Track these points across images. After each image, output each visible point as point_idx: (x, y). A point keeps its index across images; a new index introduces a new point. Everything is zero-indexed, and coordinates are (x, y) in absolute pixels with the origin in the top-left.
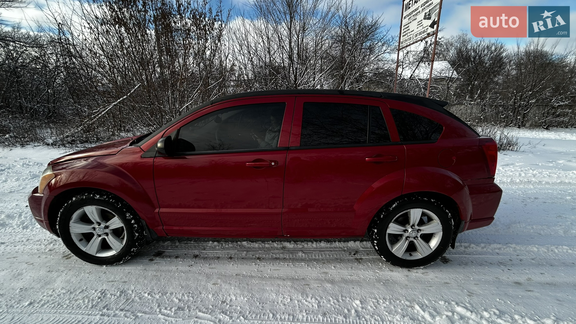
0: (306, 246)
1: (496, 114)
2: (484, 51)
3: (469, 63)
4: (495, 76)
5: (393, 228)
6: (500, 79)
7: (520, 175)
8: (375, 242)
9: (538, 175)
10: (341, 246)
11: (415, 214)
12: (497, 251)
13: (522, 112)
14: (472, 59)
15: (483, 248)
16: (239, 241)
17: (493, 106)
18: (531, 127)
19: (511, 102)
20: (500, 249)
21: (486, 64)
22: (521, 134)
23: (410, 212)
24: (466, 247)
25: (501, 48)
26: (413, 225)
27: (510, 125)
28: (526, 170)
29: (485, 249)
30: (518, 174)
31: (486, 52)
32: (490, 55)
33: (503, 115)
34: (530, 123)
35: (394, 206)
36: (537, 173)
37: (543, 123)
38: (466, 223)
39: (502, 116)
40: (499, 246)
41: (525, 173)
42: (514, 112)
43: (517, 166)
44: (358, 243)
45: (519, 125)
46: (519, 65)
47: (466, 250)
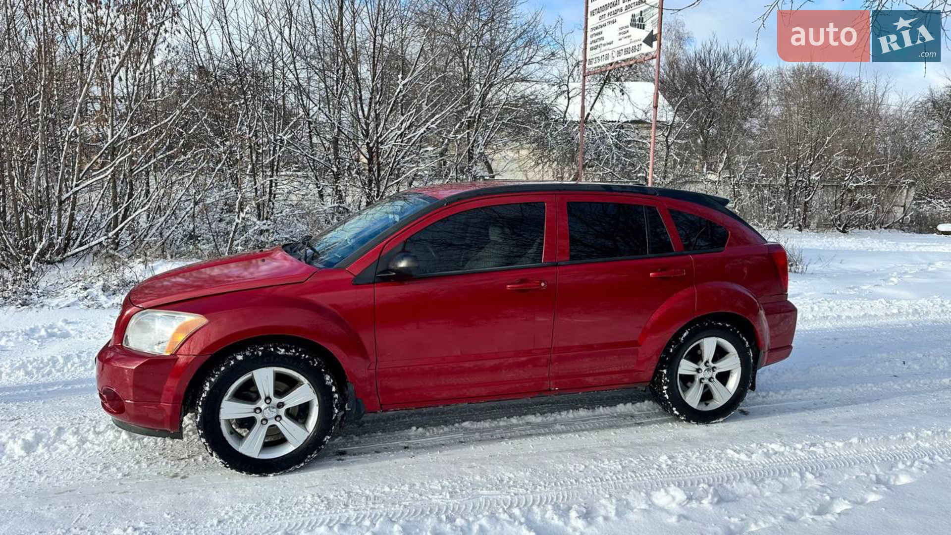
0: (558, 417)
1: (760, 203)
2: (719, 65)
3: (694, 87)
4: (745, 119)
5: (686, 367)
6: (754, 124)
7: (812, 309)
8: (665, 388)
9: (837, 307)
10: (607, 412)
11: (709, 345)
12: (799, 397)
13: (803, 200)
14: (700, 81)
15: (783, 396)
16: (457, 422)
17: (752, 186)
18: (820, 229)
19: (781, 180)
20: (802, 394)
21: (726, 91)
22: (805, 243)
23: (702, 342)
24: (763, 397)
25: (750, 60)
26: (707, 362)
27: (785, 225)
28: (819, 302)
29: (785, 397)
30: (809, 307)
31: (722, 68)
32: (732, 73)
33: (771, 205)
34: (816, 221)
35: (685, 335)
36: (835, 305)
37: (836, 220)
38: (764, 352)
39: (770, 208)
40: (800, 391)
41: (819, 306)
42: (789, 199)
43: (806, 297)
44: (629, 405)
45: (800, 226)
46: (785, 96)
47: (765, 400)
